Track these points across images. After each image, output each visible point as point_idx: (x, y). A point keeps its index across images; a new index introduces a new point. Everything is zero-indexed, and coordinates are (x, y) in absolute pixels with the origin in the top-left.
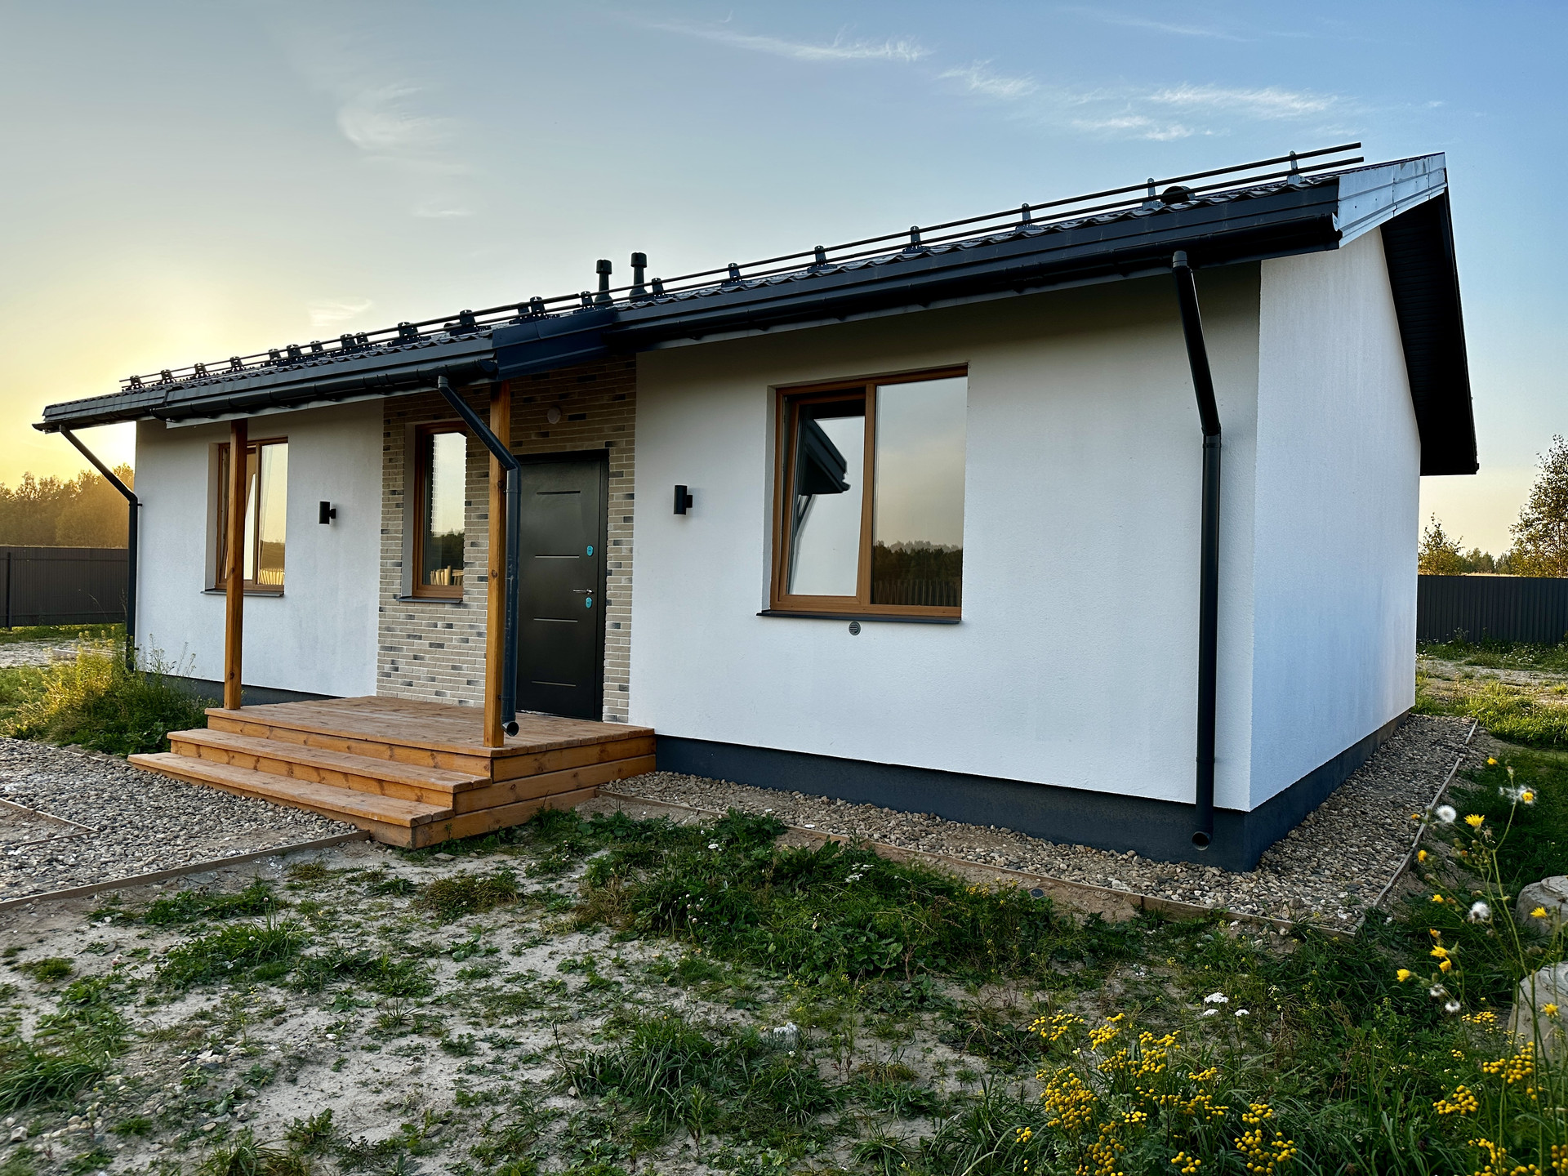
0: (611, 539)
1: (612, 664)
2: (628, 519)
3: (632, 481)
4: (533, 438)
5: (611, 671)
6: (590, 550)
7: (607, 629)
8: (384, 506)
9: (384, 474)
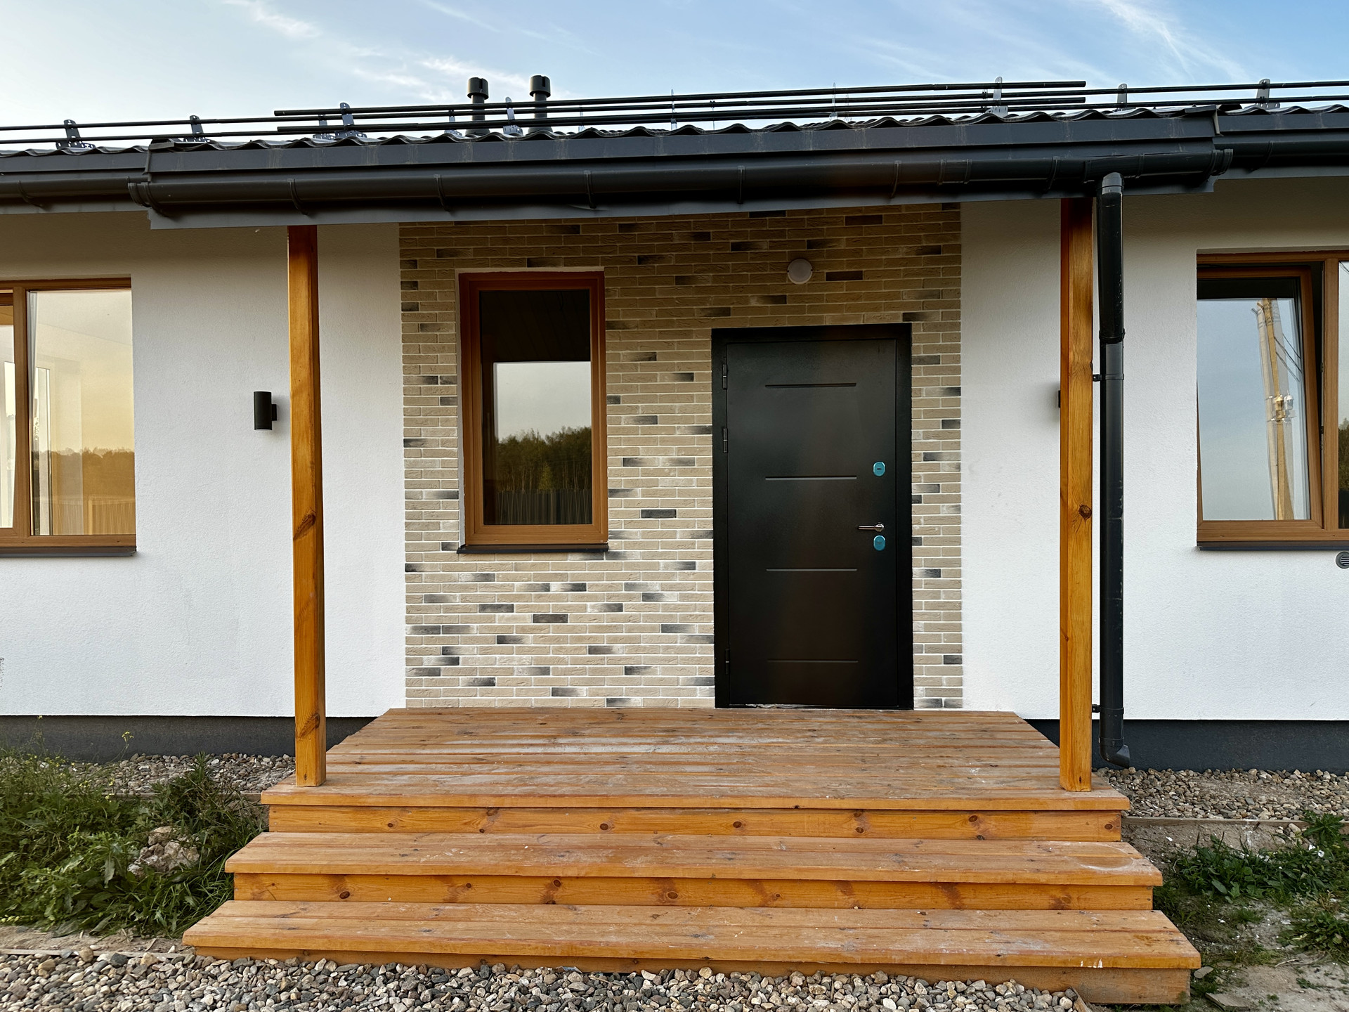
0: (917, 452)
1: (927, 628)
2: (951, 423)
3: (957, 370)
4: (754, 303)
5: (925, 638)
6: (879, 468)
7: (915, 578)
8: (406, 401)
9: (405, 349)
